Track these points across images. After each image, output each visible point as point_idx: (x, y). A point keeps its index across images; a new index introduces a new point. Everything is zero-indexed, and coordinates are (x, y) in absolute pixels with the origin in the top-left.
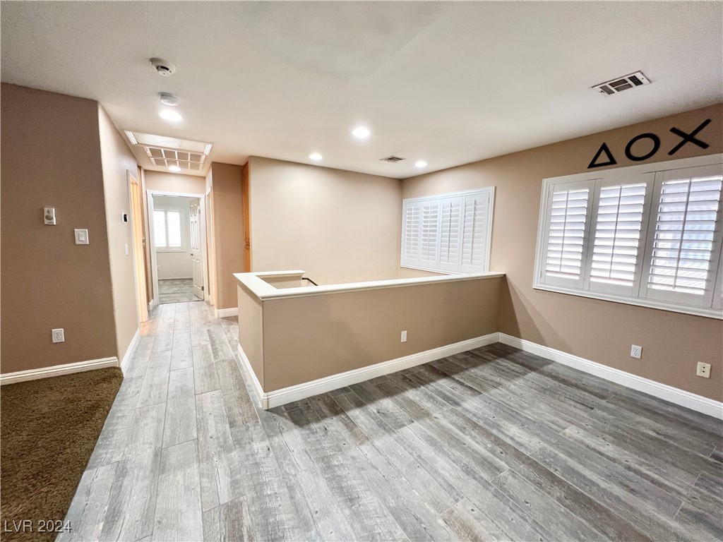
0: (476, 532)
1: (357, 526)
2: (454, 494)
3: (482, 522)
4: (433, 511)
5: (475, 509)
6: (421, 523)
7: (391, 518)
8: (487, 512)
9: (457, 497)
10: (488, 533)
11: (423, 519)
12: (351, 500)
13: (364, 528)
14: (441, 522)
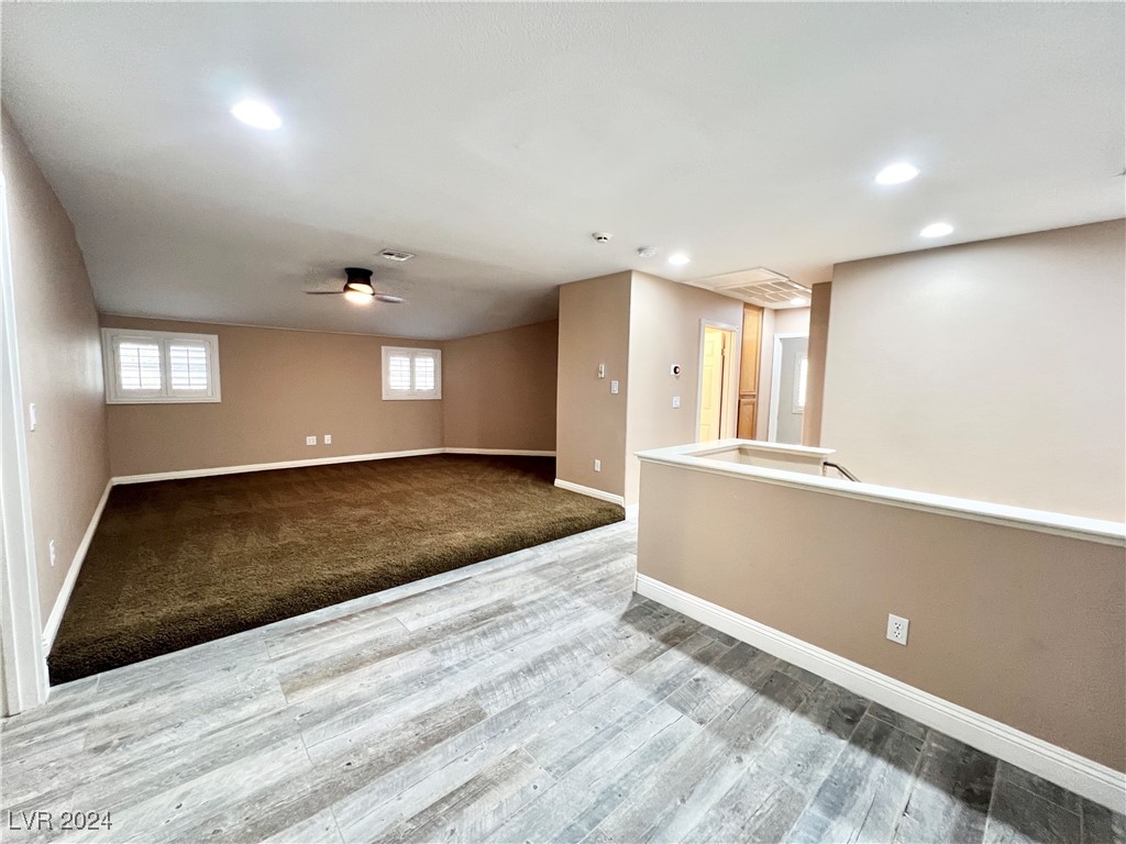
0: (502, 785)
1: (501, 678)
2: (560, 768)
3: (518, 796)
4: (527, 741)
5: (538, 792)
6: (510, 729)
7: (513, 703)
8: (535, 806)
9: (554, 771)
10: (503, 801)
11: (515, 731)
12: (530, 670)
13: (500, 683)
14: (513, 748)
